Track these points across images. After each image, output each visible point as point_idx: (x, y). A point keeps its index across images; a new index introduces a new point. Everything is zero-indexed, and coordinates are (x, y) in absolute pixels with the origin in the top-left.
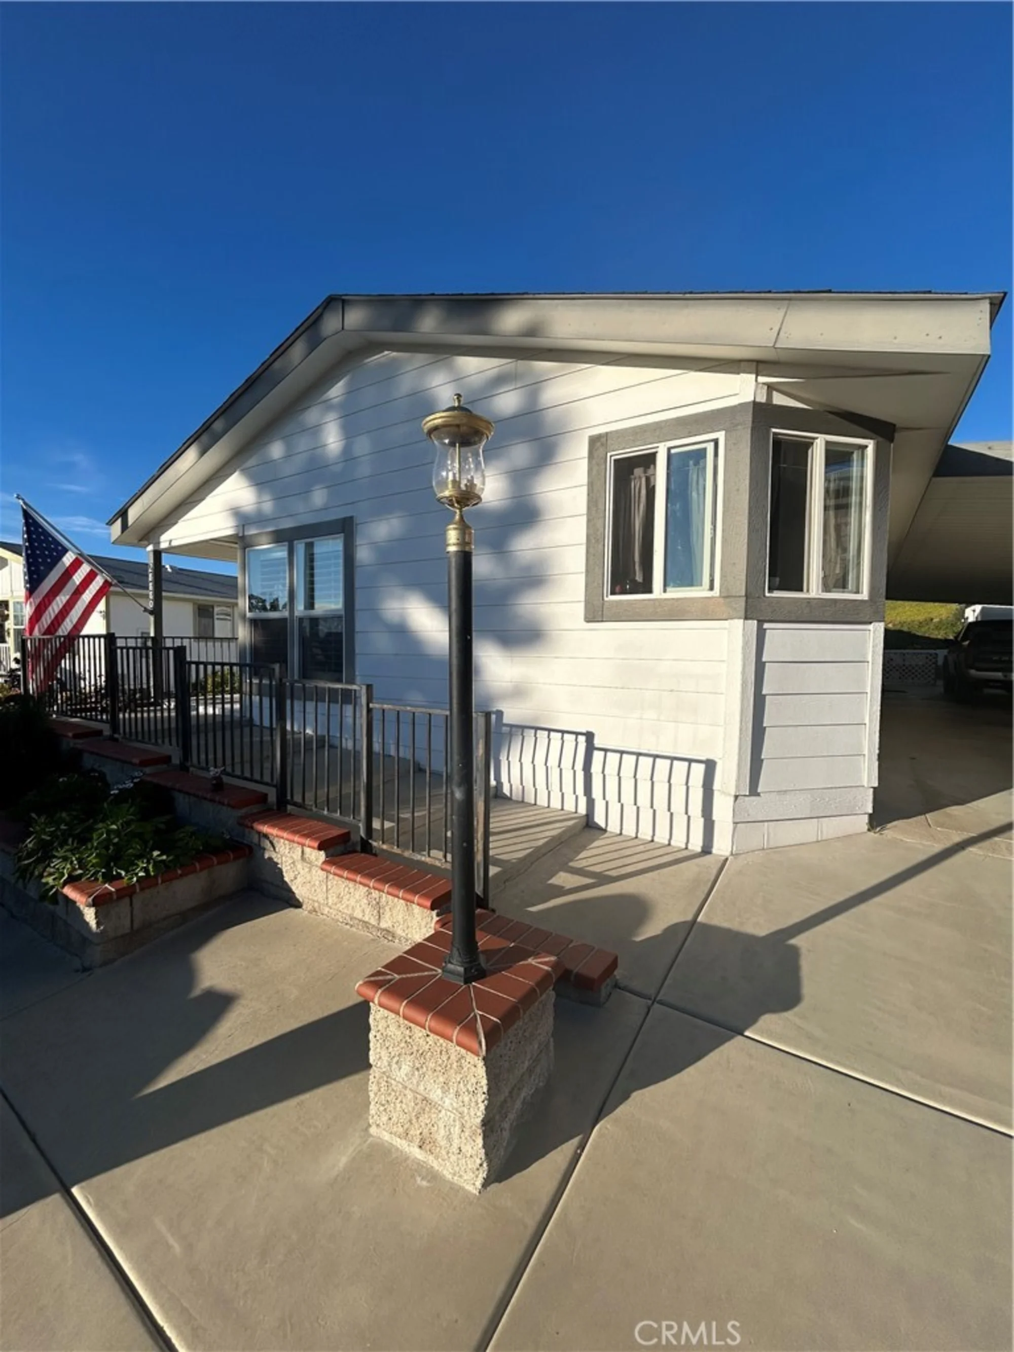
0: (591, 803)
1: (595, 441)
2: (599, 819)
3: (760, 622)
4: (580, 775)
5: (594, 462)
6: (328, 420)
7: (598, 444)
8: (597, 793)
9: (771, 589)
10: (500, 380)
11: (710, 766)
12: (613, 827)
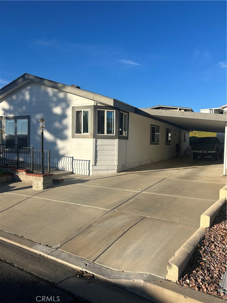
0: (73, 169)
2: (74, 172)
3: (96, 139)
4: (71, 165)
5: (73, 111)
6: (26, 92)
7: (73, 108)
8: (74, 168)
9: (98, 134)
11: (89, 161)
12: (76, 173)
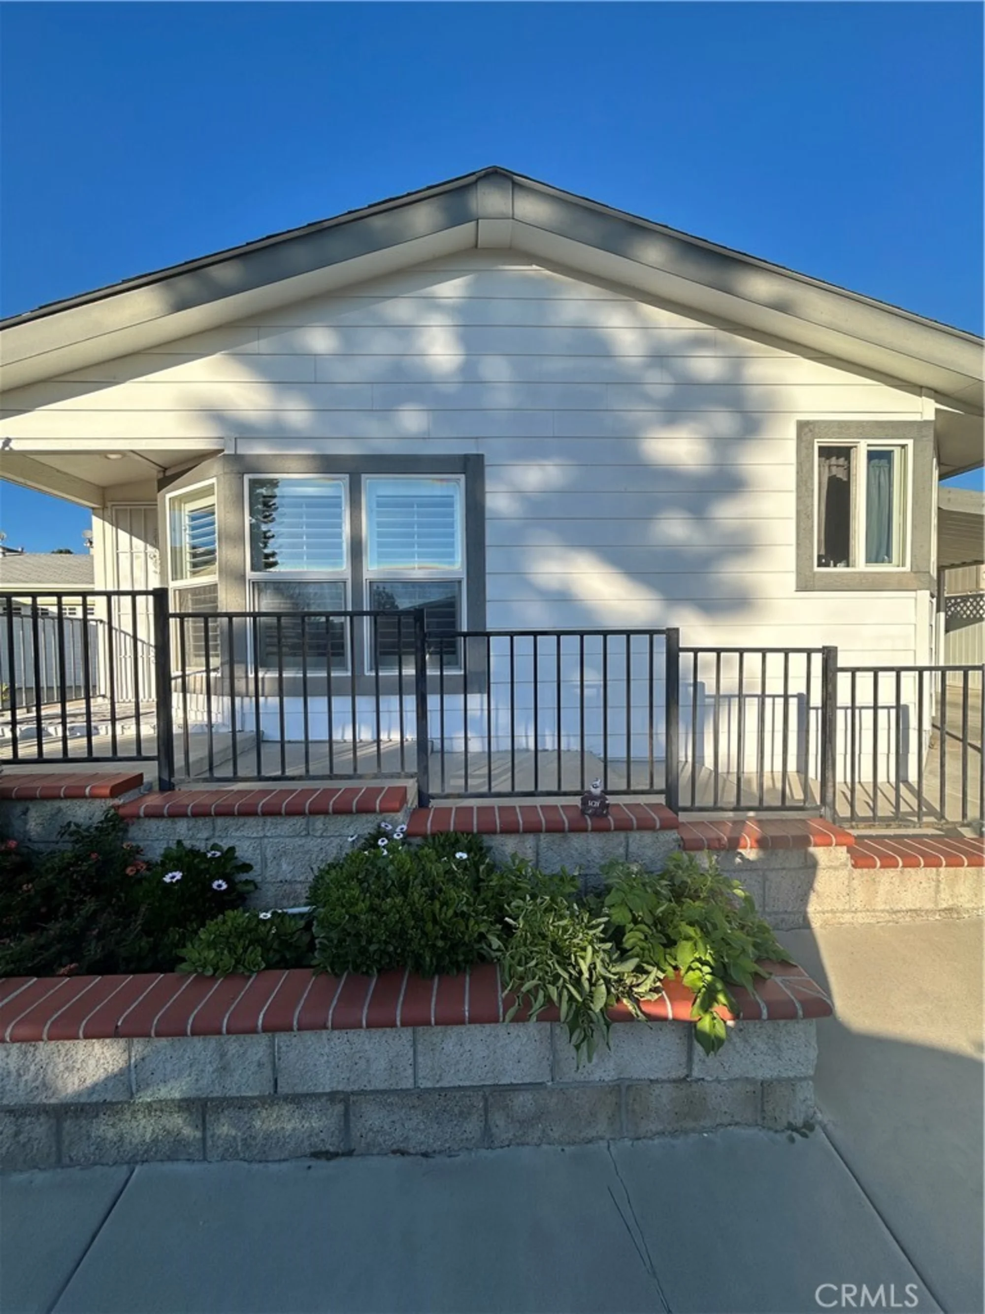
1: (802, 426)
5: (803, 444)
6: (432, 324)
7: (807, 430)
10: (698, 342)
